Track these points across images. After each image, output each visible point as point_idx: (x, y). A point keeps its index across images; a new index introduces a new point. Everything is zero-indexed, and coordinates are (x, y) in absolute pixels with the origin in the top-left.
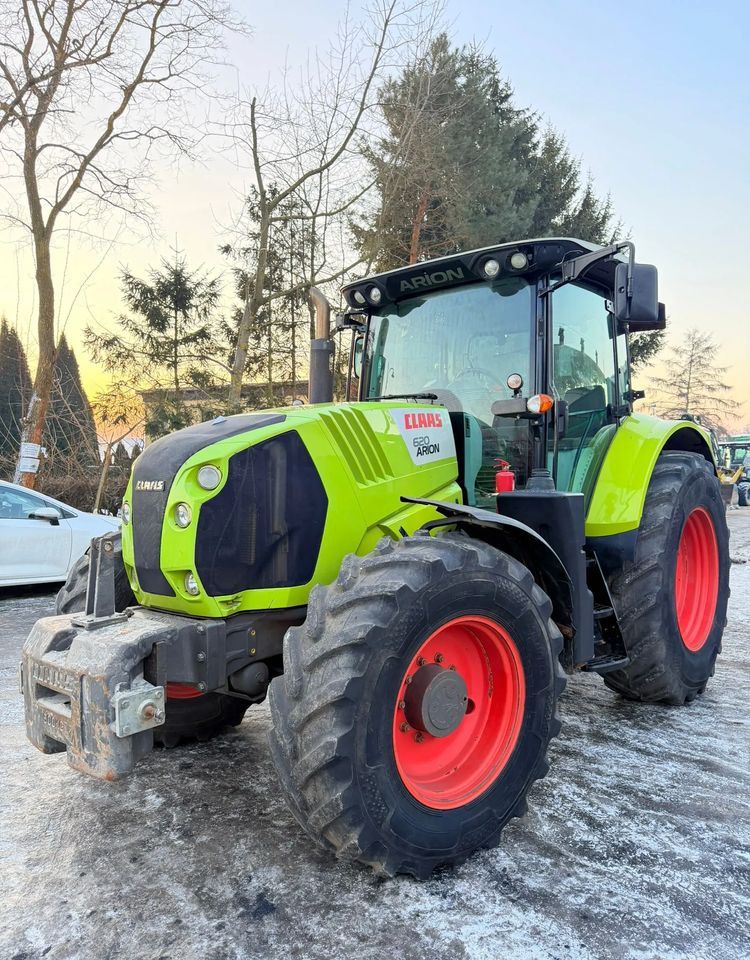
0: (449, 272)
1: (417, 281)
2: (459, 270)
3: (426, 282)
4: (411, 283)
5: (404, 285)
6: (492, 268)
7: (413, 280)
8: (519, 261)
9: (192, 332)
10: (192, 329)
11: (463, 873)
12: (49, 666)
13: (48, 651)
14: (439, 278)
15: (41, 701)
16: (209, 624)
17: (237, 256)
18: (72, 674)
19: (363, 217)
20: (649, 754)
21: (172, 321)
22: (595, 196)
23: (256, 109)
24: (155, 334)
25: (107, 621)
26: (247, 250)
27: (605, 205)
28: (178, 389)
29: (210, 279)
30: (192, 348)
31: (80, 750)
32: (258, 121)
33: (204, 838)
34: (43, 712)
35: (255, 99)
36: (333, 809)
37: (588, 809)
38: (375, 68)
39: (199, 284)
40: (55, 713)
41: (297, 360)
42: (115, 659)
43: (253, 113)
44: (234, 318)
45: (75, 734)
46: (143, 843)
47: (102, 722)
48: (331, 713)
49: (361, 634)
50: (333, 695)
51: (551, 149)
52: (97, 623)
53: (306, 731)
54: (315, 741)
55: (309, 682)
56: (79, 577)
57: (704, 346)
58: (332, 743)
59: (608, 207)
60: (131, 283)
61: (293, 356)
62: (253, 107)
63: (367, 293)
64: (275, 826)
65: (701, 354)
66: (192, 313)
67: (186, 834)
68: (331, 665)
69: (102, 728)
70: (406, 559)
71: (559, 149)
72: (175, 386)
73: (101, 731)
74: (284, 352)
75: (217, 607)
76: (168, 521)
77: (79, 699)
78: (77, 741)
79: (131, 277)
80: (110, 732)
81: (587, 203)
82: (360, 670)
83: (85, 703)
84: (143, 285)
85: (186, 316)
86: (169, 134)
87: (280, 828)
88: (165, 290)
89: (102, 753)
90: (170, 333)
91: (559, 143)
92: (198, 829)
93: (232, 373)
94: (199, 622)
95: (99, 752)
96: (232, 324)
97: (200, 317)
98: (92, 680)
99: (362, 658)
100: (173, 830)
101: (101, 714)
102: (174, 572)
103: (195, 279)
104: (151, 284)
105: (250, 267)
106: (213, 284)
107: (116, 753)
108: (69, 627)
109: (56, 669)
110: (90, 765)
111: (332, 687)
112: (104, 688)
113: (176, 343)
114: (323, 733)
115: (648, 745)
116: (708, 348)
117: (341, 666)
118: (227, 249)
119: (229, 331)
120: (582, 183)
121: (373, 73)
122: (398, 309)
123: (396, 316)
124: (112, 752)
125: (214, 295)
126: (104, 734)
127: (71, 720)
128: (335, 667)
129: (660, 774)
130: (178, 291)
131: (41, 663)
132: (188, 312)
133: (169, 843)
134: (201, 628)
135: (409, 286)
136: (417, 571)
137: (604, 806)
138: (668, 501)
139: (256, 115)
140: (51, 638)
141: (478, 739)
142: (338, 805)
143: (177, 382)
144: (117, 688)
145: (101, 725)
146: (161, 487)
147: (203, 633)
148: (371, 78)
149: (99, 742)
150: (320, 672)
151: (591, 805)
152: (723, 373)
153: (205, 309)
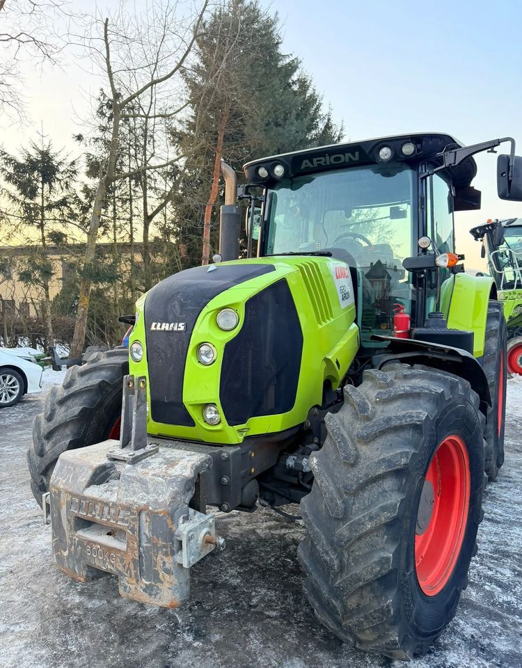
0: (348, 155)
1: (317, 161)
2: (357, 154)
3: (325, 163)
4: (312, 162)
5: (306, 164)
6: (385, 153)
7: (315, 160)
8: (408, 149)
9: (56, 200)
10: (56, 198)
11: (446, 645)
12: (95, 501)
13: (88, 486)
14: (339, 159)
15: (80, 533)
16: (232, 451)
17: (88, 143)
18: (128, 508)
19: (180, 121)
20: (498, 522)
21: (40, 191)
22: (333, 122)
23: (108, 28)
24: (28, 201)
25: (144, 454)
26: (97, 140)
27: (340, 128)
28: (44, 245)
29: (70, 160)
30: (56, 212)
31: (137, 581)
32: (110, 37)
33: (217, 637)
34: (83, 543)
35: (107, 19)
36: (383, 614)
37: (490, 573)
38: (206, 5)
39: (61, 163)
40: (102, 545)
41: (133, 226)
42: (177, 493)
43: (106, 30)
44: (82, 191)
45: (132, 566)
46: (165, 648)
47: (166, 554)
48: (381, 532)
49: (404, 461)
50: (385, 517)
51: (304, 84)
52: (138, 457)
53: (355, 547)
54: (367, 556)
55: (354, 504)
56: (57, 407)
57: (387, 230)
58: (388, 559)
59: (342, 130)
60: (5, 158)
61: (131, 223)
62: (106, 25)
63: (270, 170)
64: (269, 617)
65: (385, 235)
66: (56, 185)
67: (198, 635)
68: (375, 489)
69: (166, 559)
70: (418, 391)
71: (309, 86)
72: (41, 243)
73: (164, 563)
74: (124, 219)
75: (234, 435)
76: (191, 359)
77: (136, 533)
78: (133, 572)
79: (5, 153)
80: (174, 563)
81: (328, 127)
82: (403, 492)
83: (143, 537)
84: (15, 161)
85: (51, 187)
86: (34, 40)
87: (276, 618)
88: (32, 165)
89: (165, 583)
90: (38, 200)
91: (308, 82)
92: (205, 628)
93: (88, 234)
94: (221, 449)
95: (162, 582)
96: (82, 196)
97: (62, 189)
98: (153, 516)
99: (404, 481)
100: (184, 632)
101: (165, 546)
102: (195, 406)
103: (57, 159)
104: (22, 161)
105: (99, 152)
106: (73, 163)
107: (179, 582)
108: (105, 461)
109: (107, 504)
110: (150, 595)
111: (383, 509)
112: (169, 521)
113: (42, 209)
114: (374, 548)
115: (493, 515)
116: (389, 231)
117: (386, 489)
118: (80, 138)
119: (80, 202)
120: (323, 111)
121: (204, 10)
122: (292, 184)
123: (289, 190)
124: (176, 582)
125: (75, 172)
126: (168, 566)
127: (126, 552)
128: (380, 490)
129: (517, 538)
130: (44, 167)
131: (85, 498)
132: (53, 184)
133: (188, 646)
134: (225, 455)
135: (310, 165)
136: (429, 401)
137: (499, 569)
138: (495, 335)
139: (108, 32)
140: (90, 473)
141: (433, 531)
142: (389, 611)
143: (43, 239)
144: (181, 520)
145: (164, 557)
146: (182, 328)
147: (227, 460)
148: (202, 13)
149: (161, 573)
150: (366, 494)
151: (490, 569)
152: (397, 248)
153: (66, 183)
